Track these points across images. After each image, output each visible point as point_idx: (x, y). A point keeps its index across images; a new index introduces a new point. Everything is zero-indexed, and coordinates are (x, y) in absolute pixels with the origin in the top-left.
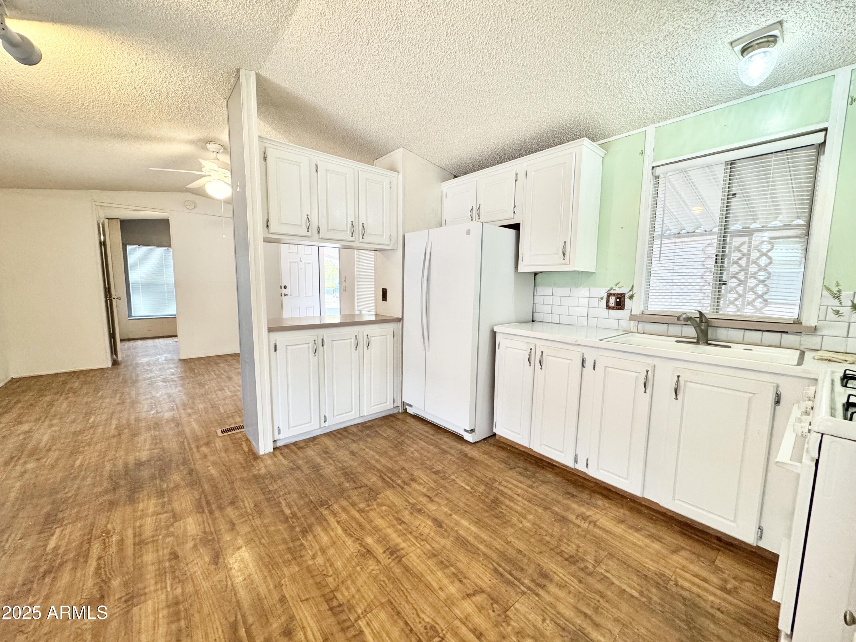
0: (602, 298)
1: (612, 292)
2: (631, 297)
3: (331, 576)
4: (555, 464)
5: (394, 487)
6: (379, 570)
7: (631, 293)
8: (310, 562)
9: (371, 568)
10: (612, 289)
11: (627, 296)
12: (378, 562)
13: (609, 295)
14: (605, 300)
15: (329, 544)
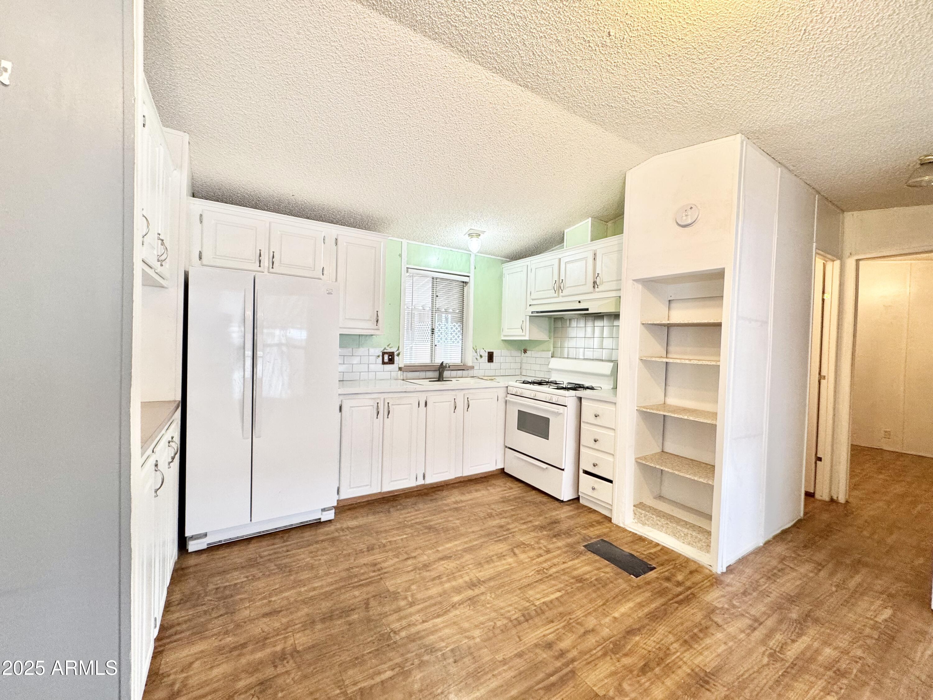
0: (379, 356)
1: (385, 351)
2: (398, 355)
3: (495, 623)
4: (396, 494)
5: (381, 578)
6: (491, 593)
7: (398, 352)
8: (478, 640)
9: (488, 598)
10: (385, 349)
11: (395, 354)
12: (483, 593)
13: (384, 354)
14: (381, 357)
15: (456, 627)
